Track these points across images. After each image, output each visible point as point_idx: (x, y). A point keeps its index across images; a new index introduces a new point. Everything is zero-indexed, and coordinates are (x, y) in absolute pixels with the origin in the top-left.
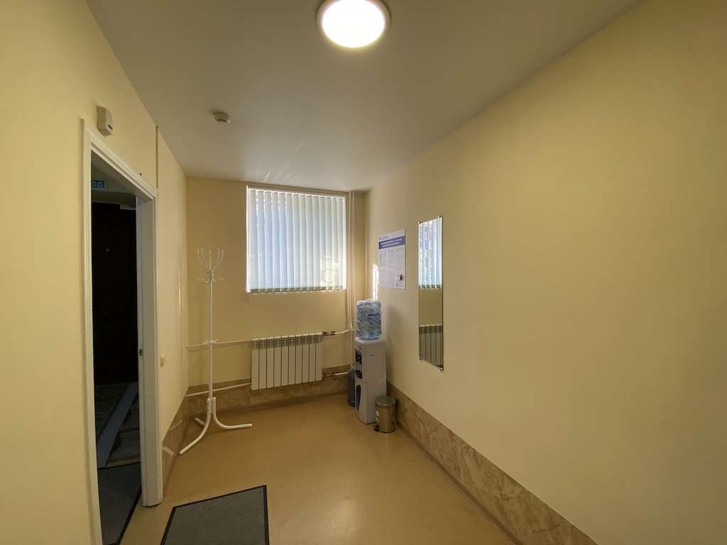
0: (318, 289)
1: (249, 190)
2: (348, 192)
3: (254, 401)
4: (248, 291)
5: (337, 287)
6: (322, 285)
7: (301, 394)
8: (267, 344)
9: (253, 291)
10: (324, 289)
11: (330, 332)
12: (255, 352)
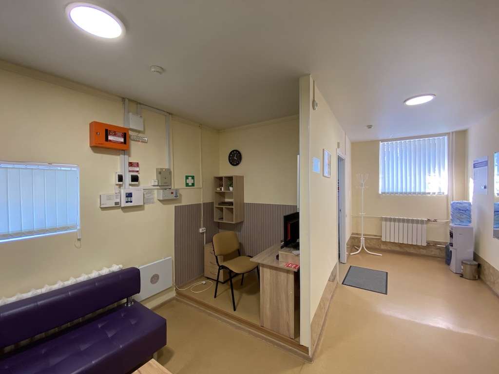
0: (424, 193)
1: (381, 144)
2: (450, 133)
3: (383, 247)
4: (380, 193)
5: (439, 193)
6: (427, 191)
7: (412, 251)
8: (390, 220)
9: (382, 193)
10: (429, 193)
11: (433, 220)
12: (384, 223)
